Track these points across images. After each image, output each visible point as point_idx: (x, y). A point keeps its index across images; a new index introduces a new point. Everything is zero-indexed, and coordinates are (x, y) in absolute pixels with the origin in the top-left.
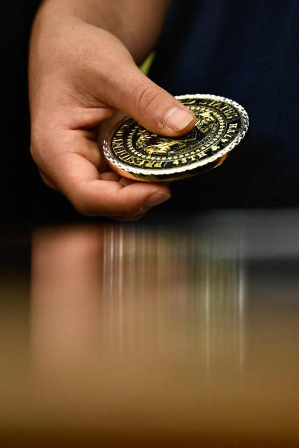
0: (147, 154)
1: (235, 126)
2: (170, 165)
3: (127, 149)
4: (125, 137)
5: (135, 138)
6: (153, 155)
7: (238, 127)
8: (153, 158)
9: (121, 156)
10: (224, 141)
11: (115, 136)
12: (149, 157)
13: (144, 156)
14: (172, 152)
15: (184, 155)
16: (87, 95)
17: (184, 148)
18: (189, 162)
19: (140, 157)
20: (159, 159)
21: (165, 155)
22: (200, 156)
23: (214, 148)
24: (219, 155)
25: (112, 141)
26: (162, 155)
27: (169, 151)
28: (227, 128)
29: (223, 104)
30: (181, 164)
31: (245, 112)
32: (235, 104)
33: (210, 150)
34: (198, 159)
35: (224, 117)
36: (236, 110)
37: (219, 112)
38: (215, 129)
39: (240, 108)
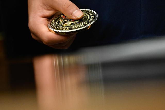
0: (63, 26)
1: (93, 17)
2: (72, 29)
3: (56, 25)
4: (55, 22)
5: (59, 22)
6: (65, 26)
7: (94, 17)
8: (65, 27)
9: (55, 27)
10: (90, 21)
11: (52, 22)
12: (64, 27)
13: (62, 27)
14: (72, 25)
15: (76, 26)
16: (47, 6)
17: (76, 24)
18: (78, 28)
19: (61, 27)
20: (67, 27)
21: (70, 26)
22: (82, 26)
23: (87, 23)
24: (88, 25)
25: (51, 23)
26: (68, 26)
27: (71, 25)
28: (90, 18)
29: (88, 11)
30: (75, 28)
31: (96, 13)
32: (93, 11)
33: (85, 24)
34: (81, 27)
35: (89, 15)
36: (93, 13)
37: (87, 13)
38: (86, 18)
39: (94, 12)
